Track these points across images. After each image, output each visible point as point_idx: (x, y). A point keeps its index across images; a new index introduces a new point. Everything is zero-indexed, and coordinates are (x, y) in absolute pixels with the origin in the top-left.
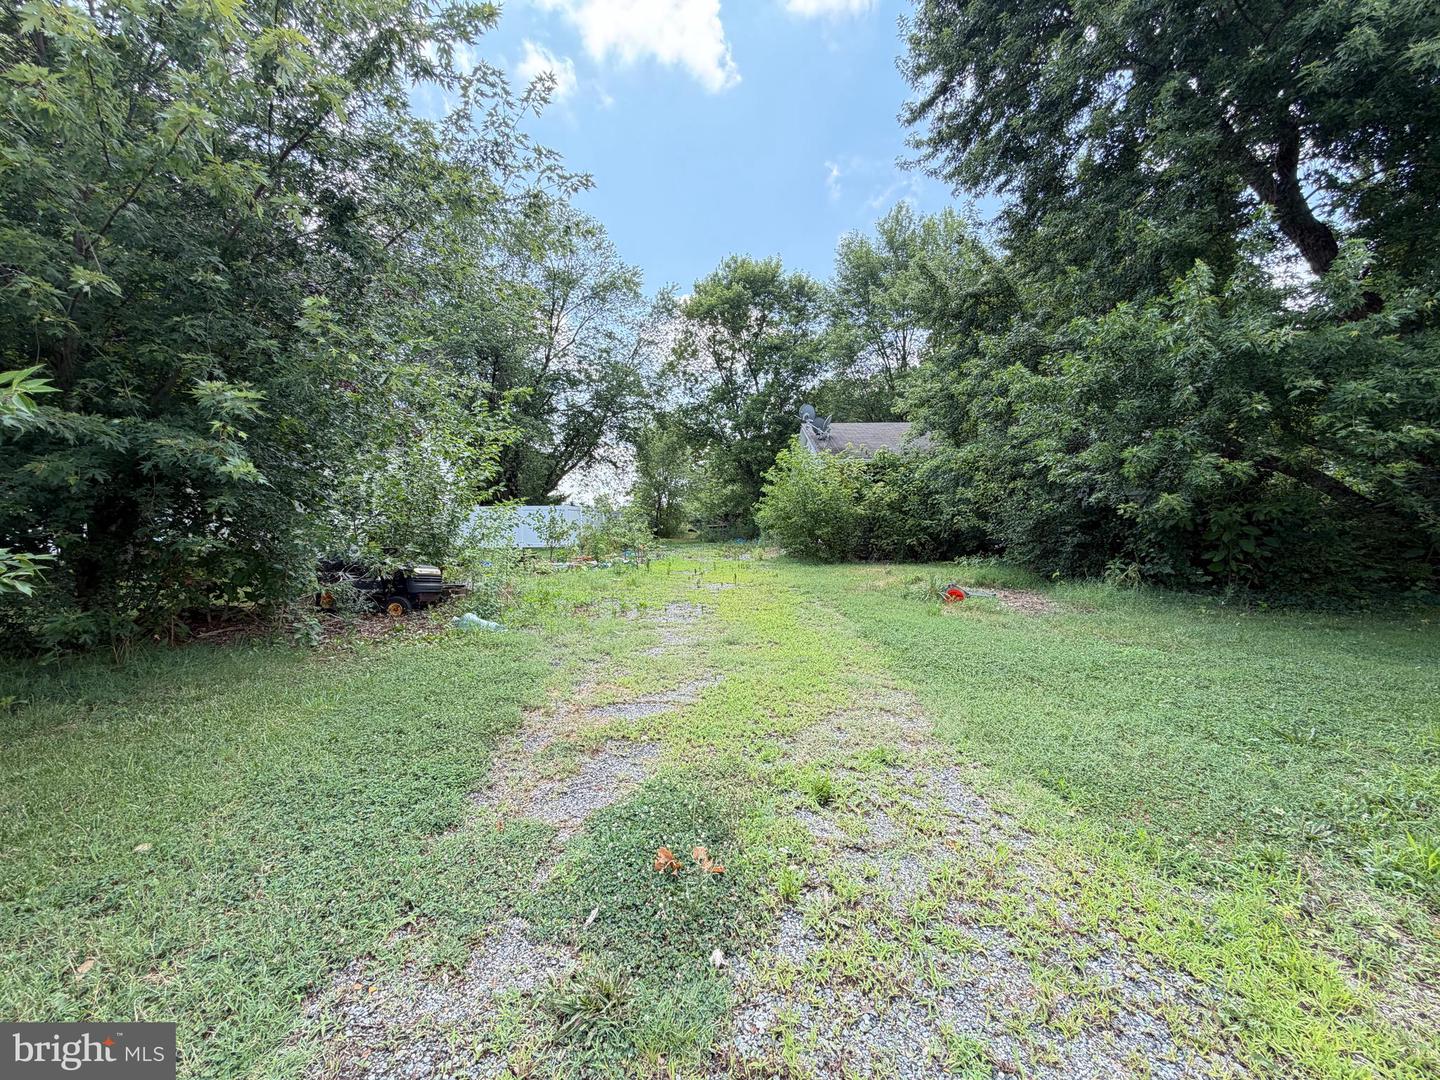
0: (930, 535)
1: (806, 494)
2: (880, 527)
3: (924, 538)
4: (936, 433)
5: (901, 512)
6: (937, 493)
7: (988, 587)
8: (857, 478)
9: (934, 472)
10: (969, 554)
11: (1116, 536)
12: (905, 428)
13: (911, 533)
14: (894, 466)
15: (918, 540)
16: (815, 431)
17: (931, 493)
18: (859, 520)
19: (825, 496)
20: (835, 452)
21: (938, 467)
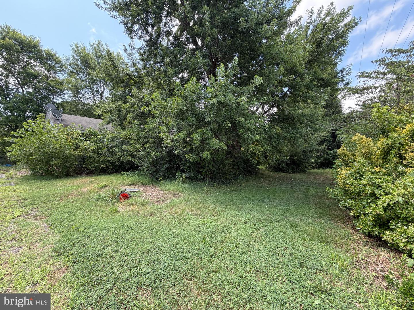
0: (111, 163)
1: (45, 144)
2: (88, 160)
3: (108, 164)
4: (114, 124)
5: (98, 154)
6: (114, 147)
7: (136, 185)
8: (77, 139)
9: (113, 139)
10: (127, 170)
11: (178, 164)
12: (100, 121)
13: (103, 162)
14: (95, 135)
15: (106, 165)
16: (54, 115)
17: (112, 147)
18: (77, 157)
19: (57, 145)
20: (65, 126)
21: (115, 137)
